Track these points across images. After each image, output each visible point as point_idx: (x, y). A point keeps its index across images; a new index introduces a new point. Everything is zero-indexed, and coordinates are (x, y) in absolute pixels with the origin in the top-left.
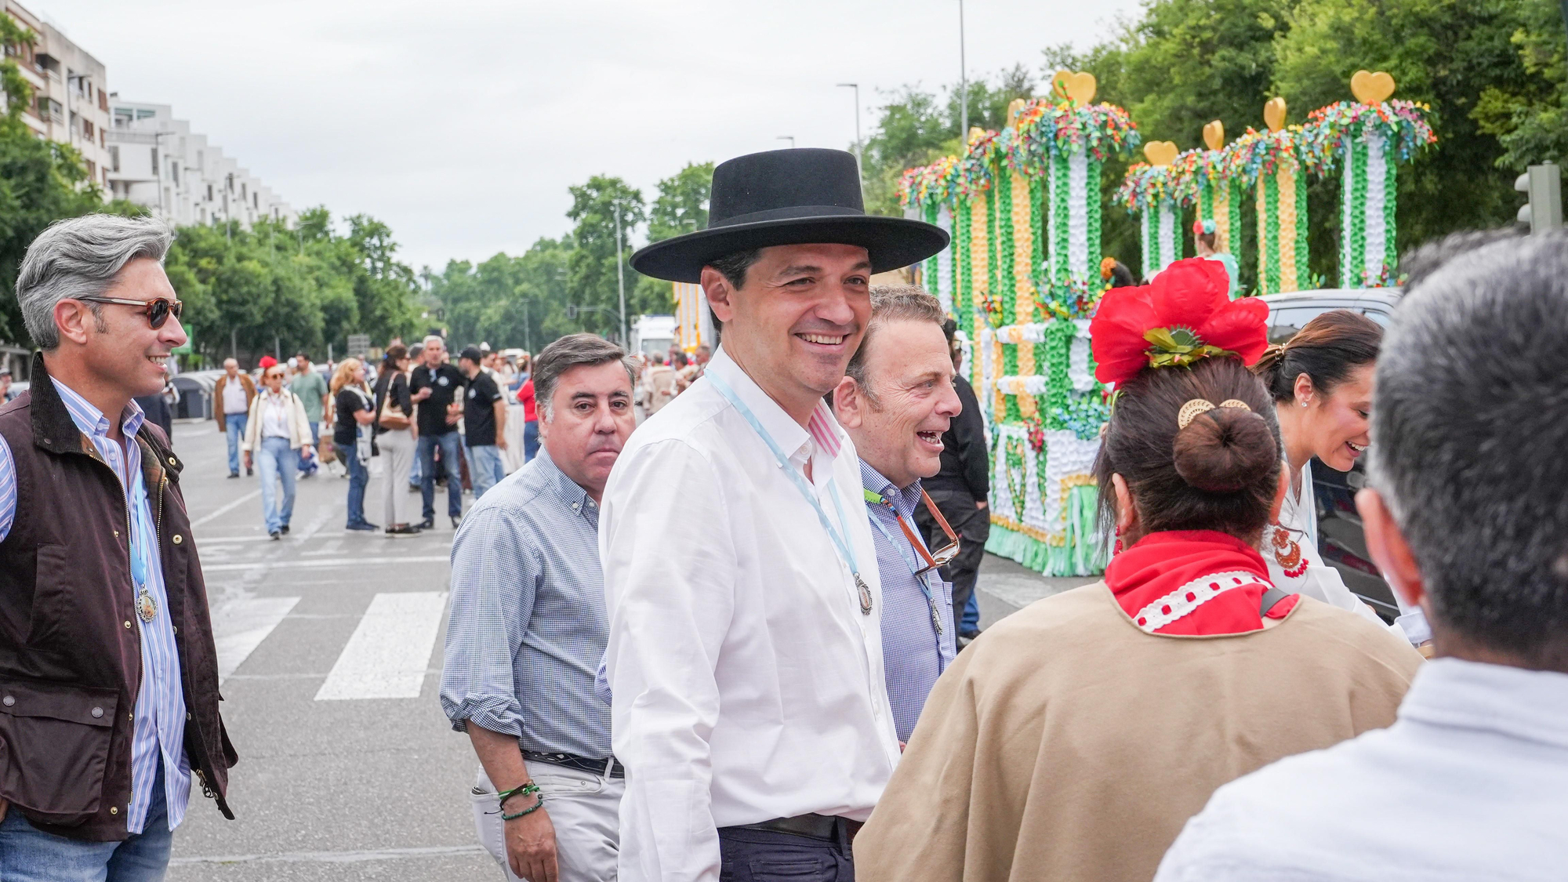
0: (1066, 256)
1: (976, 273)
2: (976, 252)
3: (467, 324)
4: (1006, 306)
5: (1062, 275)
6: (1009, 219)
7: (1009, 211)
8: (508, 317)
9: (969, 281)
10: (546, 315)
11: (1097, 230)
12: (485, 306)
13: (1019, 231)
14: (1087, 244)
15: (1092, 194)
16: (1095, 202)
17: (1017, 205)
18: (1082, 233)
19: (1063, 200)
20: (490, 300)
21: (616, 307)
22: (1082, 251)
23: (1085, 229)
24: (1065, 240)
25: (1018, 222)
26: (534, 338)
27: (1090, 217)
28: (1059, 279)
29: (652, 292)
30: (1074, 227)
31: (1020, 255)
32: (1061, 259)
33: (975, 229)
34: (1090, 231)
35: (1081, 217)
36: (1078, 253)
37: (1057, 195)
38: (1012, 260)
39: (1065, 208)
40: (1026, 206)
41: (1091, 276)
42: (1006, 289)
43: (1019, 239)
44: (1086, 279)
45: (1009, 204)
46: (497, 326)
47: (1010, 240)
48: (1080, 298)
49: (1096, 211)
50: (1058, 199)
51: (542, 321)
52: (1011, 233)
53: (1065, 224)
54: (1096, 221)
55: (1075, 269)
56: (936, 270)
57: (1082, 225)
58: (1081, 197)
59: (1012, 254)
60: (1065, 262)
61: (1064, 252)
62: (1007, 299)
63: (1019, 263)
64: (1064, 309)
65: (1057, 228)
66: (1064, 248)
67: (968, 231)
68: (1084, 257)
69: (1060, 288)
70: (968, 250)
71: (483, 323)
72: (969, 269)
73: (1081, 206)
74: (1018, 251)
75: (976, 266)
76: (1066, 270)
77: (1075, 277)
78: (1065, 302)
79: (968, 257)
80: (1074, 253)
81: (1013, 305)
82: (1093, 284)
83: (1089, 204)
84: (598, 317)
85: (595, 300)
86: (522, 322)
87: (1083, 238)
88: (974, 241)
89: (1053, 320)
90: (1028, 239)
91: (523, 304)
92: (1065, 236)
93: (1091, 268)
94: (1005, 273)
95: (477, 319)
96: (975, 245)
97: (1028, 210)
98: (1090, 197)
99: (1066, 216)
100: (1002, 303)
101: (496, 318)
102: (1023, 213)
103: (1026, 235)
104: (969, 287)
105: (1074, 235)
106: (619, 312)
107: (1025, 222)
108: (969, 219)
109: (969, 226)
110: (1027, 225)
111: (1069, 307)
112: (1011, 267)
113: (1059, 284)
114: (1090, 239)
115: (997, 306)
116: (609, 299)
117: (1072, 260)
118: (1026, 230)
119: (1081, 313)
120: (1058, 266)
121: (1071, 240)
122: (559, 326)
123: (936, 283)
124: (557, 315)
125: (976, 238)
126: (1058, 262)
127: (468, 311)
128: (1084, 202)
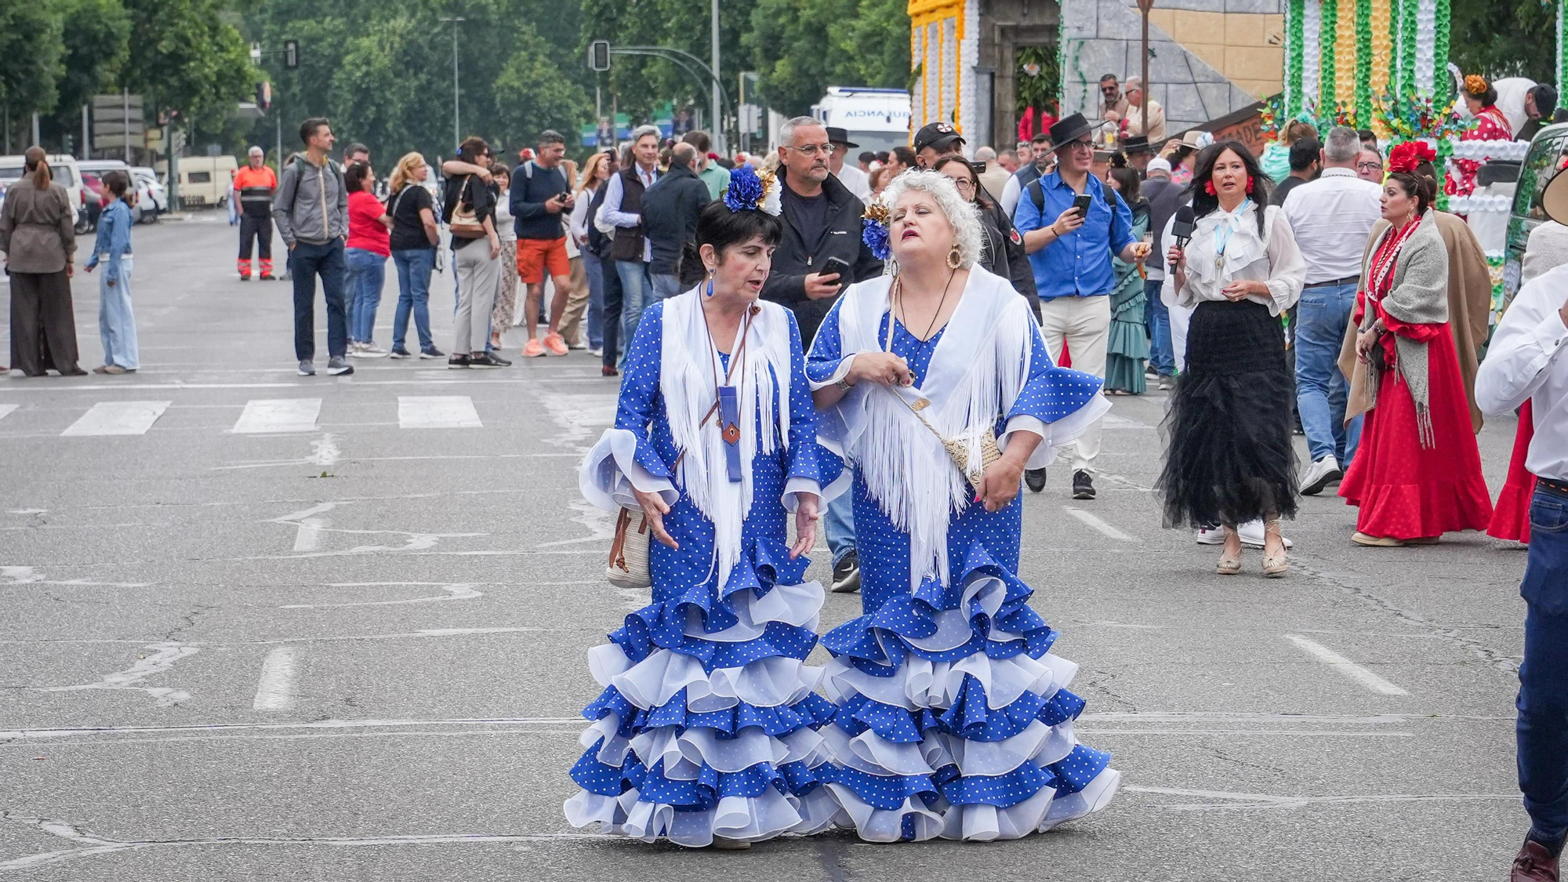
0: (1412, 71)
1: (1340, 78)
2: (1340, 53)
3: (311, 73)
4: (1360, 119)
5: (1407, 91)
6: (1367, 24)
7: (1367, 16)
8: (410, 59)
9: (1331, 86)
10: (503, 56)
11: (1445, 45)
12: (357, 32)
13: (1377, 37)
14: (1434, 59)
15: (1442, 8)
16: (1445, 16)
17: (1377, 9)
18: (1429, 48)
19: (1411, 14)
20: (367, 17)
21: (701, 48)
22: (1428, 67)
23: (1432, 44)
24: (1411, 55)
25: (1376, 27)
26: (474, 113)
27: (1439, 32)
28: (1404, 95)
29: (795, 19)
30: (1421, 42)
31: (1377, 64)
32: (1406, 74)
33: (1340, 27)
34: (1437, 47)
35: (1429, 31)
36: (1424, 68)
37: (1405, 8)
38: (1368, 69)
39: (1413, 22)
40: (1386, 11)
41: (1437, 93)
42: (1360, 100)
43: (1377, 47)
44: (1431, 95)
45: (1368, 8)
46: (384, 83)
47: (1367, 47)
48: (1424, 115)
49: (1446, 26)
50: (1406, 13)
51: (495, 72)
52: (1368, 40)
53: (1412, 39)
54: (1445, 35)
55: (1420, 86)
56: (1300, 69)
57: (1430, 40)
58: (1430, 11)
59: (1369, 63)
60: (1410, 78)
61: (1409, 67)
62: (1361, 111)
63: (1376, 73)
64: (1407, 127)
65: (1404, 42)
66: (1411, 63)
67: (1332, 29)
68: (1430, 73)
69: (1404, 104)
70: (1331, 50)
71: (351, 69)
72: (1332, 73)
73: (1429, 21)
74: (1376, 59)
75: (1340, 70)
76: (1411, 86)
77: (1420, 94)
78: (1408, 119)
79: (1331, 58)
80: (1420, 69)
81: (1368, 119)
82: (1439, 101)
83: (1437, 18)
84: (656, 70)
85: (651, 31)
86: (445, 72)
87: (1430, 53)
88: (1339, 41)
89: (1397, 138)
90: (1387, 47)
91: (448, 26)
92: (1412, 51)
93: (1437, 84)
94: (1361, 83)
95: (336, 62)
96: (1340, 45)
97: (1388, 15)
98: (1439, 11)
99: (1413, 30)
100: (1355, 116)
101: (383, 61)
102: (1383, 19)
103: (1385, 43)
104: (1331, 94)
105: (1421, 50)
106: (709, 61)
107: (1385, 28)
108: (1334, 15)
109: (1334, 22)
110: (1386, 32)
111: (1412, 124)
112: (1367, 76)
113: (1404, 100)
114: (1437, 55)
115: (1349, 118)
116: (683, 28)
117: (1418, 75)
118: (1385, 37)
119: (1425, 131)
120: (1404, 82)
121: (1418, 55)
122: (537, 84)
123: (1300, 85)
124: (532, 58)
125: (1341, 36)
126: (1403, 77)
127: (313, 40)
128: (1433, 16)
